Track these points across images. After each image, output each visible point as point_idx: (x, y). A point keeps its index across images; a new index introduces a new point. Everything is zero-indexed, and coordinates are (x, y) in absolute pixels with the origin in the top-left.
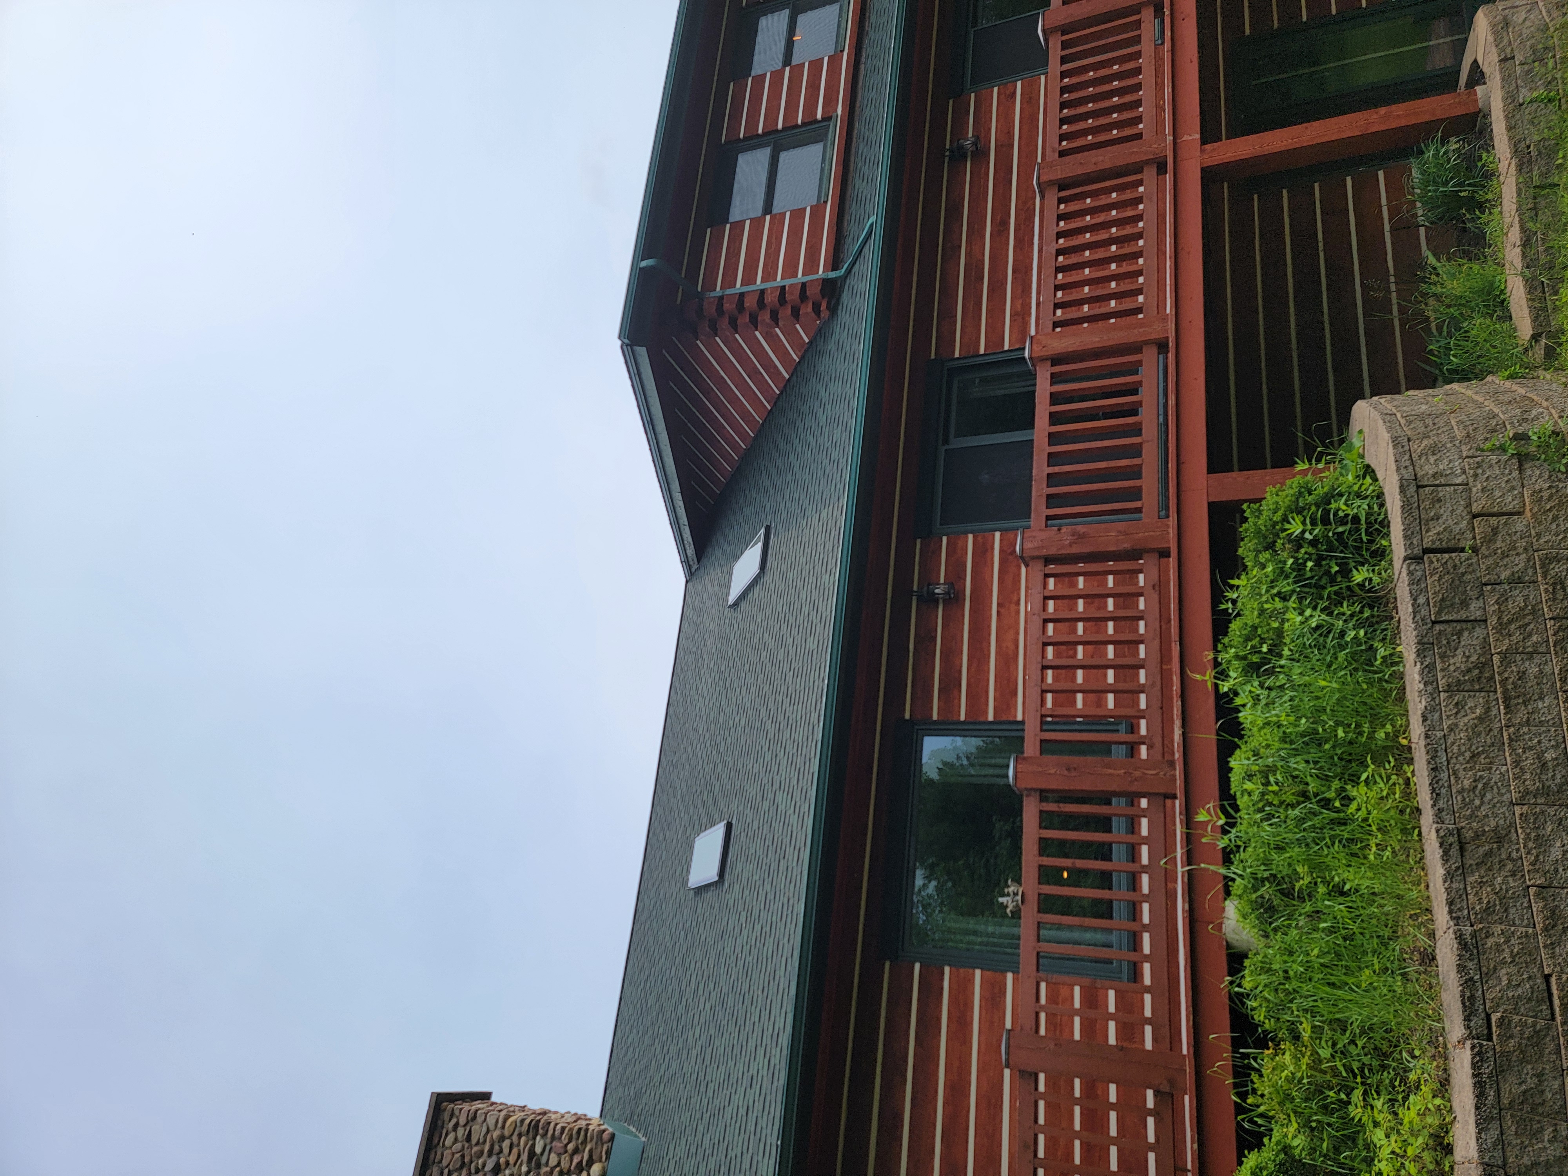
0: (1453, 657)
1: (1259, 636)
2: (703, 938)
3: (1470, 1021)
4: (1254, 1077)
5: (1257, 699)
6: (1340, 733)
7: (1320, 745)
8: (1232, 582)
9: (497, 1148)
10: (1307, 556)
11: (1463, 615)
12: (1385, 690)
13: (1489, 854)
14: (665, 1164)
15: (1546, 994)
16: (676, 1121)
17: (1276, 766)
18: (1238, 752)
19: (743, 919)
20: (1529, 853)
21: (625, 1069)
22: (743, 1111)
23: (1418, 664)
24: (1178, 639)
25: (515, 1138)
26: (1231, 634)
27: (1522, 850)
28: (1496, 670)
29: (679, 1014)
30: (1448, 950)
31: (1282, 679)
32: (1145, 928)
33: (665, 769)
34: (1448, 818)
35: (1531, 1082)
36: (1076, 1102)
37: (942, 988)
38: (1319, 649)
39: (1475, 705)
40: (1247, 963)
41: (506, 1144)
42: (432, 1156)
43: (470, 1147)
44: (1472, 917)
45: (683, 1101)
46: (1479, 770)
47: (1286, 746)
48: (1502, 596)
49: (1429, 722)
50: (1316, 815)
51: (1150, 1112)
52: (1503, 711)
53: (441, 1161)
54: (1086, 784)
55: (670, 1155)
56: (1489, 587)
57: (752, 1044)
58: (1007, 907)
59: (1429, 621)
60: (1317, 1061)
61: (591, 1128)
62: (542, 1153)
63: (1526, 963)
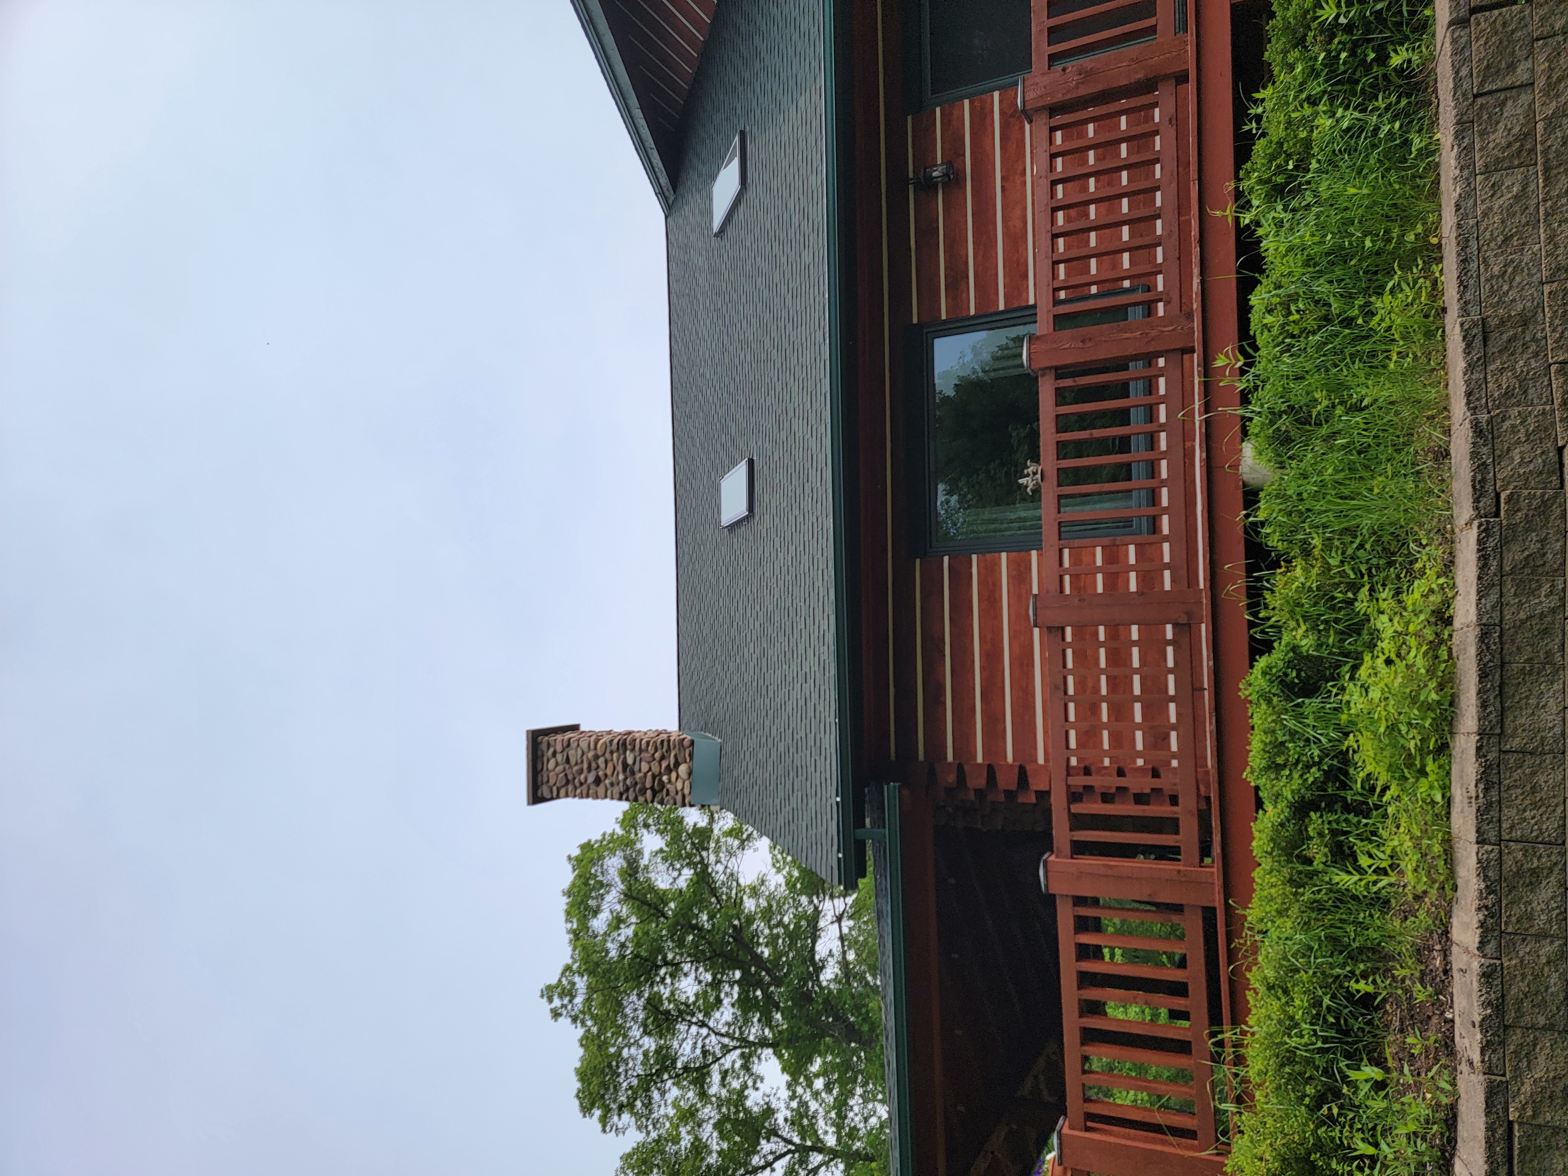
0: (1493, 133)
1: (1285, 152)
2: (743, 569)
3: (1479, 502)
4: (1267, 594)
5: (1279, 224)
6: (1368, 243)
7: (1345, 262)
8: (1257, 96)
9: (594, 765)
10: (1340, 46)
11: (1509, 81)
12: (1418, 186)
13: (1514, 338)
14: (742, 756)
15: (1557, 466)
16: (745, 722)
17: (1297, 293)
18: (1259, 288)
19: (777, 544)
20: (1554, 331)
21: (694, 689)
22: (801, 703)
23: (1456, 147)
24: (1196, 177)
25: (608, 755)
26: (1254, 158)
27: (1548, 329)
28: (1539, 139)
29: (733, 637)
30: (1463, 441)
31: (1309, 198)
32: (1163, 483)
33: (680, 422)
34: (1474, 310)
35: (1534, 547)
36: (1102, 644)
37: (971, 574)
38: (1349, 154)
39: (1512, 183)
40: (1262, 495)
41: (601, 761)
42: (539, 779)
43: (571, 767)
44: (1490, 404)
45: (749, 705)
46: (1511, 254)
47: (1310, 269)
48: (1554, 49)
49: (1462, 211)
50: (1337, 336)
51: (1169, 643)
52: (1541, 185)
53: (548, 782)
54: (1102, 353)
55: (745, 748)
56: (1541, 42)
57: (801, 648)
58: (1027, 487)
59: (1470, 96)
60: (1327, 568)
61: (672, 739)
62: (634, 763)
63: (1541, 439)
